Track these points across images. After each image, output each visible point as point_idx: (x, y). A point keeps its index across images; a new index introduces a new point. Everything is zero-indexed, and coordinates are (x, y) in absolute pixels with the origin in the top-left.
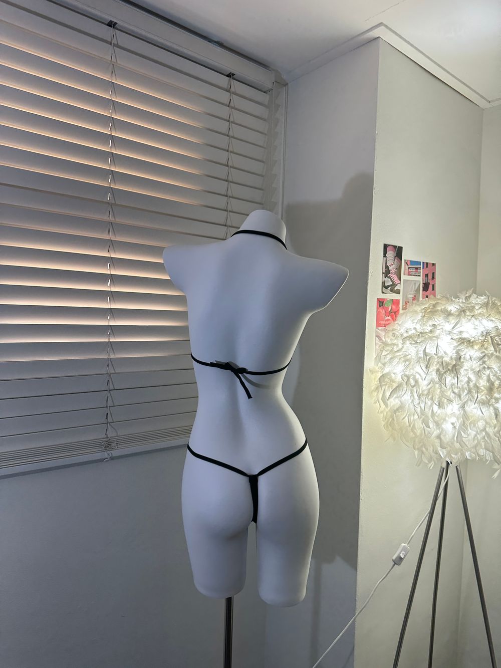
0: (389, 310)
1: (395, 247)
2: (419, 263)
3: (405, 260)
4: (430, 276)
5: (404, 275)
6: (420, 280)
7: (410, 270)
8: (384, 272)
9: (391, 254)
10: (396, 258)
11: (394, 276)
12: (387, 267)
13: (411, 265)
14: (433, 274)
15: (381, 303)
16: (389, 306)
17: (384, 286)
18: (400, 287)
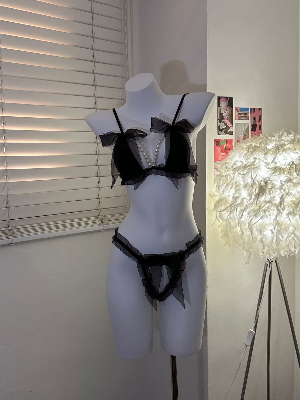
0: (224, 148)
1: (227, 98)
2: (247, 109)
3: (236, 108)
4: (257, 119)
5: (235, 119)
6: (249, 122)
7: (240, 116)
8: (219, 118)
9: (223, 104)
10: (228, 106)
11: (227, 121)
12: (221, 114)
13: (241, 111)
14: (260, 117)
15: (217, 142)
16: (225, 144)
17: (219, 129)
18: (233, 129)
